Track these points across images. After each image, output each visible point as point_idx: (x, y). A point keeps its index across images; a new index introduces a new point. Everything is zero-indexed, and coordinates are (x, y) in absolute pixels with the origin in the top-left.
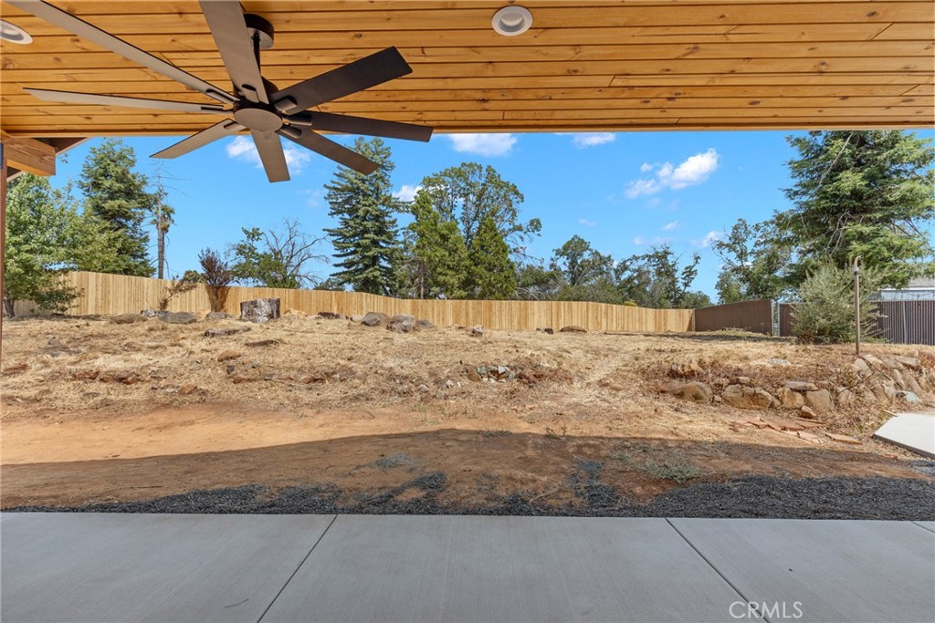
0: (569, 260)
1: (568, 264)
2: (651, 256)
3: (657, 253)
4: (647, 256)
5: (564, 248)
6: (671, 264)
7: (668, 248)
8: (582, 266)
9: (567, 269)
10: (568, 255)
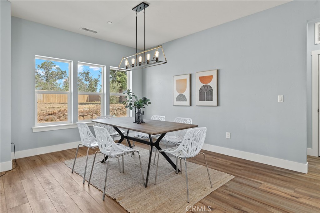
0: (46, 71)
1: (44, 73)
2: (82, 73)
3: (85, 72)
4: (81, 73)
5: (42, 65)
6: (90, 77)
7: (89, 71)
8: (52, 74)
9: (44, 75)
10: (44, 68)
